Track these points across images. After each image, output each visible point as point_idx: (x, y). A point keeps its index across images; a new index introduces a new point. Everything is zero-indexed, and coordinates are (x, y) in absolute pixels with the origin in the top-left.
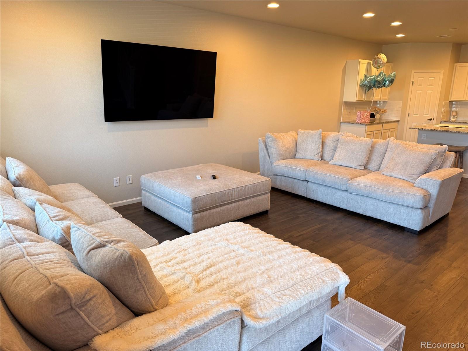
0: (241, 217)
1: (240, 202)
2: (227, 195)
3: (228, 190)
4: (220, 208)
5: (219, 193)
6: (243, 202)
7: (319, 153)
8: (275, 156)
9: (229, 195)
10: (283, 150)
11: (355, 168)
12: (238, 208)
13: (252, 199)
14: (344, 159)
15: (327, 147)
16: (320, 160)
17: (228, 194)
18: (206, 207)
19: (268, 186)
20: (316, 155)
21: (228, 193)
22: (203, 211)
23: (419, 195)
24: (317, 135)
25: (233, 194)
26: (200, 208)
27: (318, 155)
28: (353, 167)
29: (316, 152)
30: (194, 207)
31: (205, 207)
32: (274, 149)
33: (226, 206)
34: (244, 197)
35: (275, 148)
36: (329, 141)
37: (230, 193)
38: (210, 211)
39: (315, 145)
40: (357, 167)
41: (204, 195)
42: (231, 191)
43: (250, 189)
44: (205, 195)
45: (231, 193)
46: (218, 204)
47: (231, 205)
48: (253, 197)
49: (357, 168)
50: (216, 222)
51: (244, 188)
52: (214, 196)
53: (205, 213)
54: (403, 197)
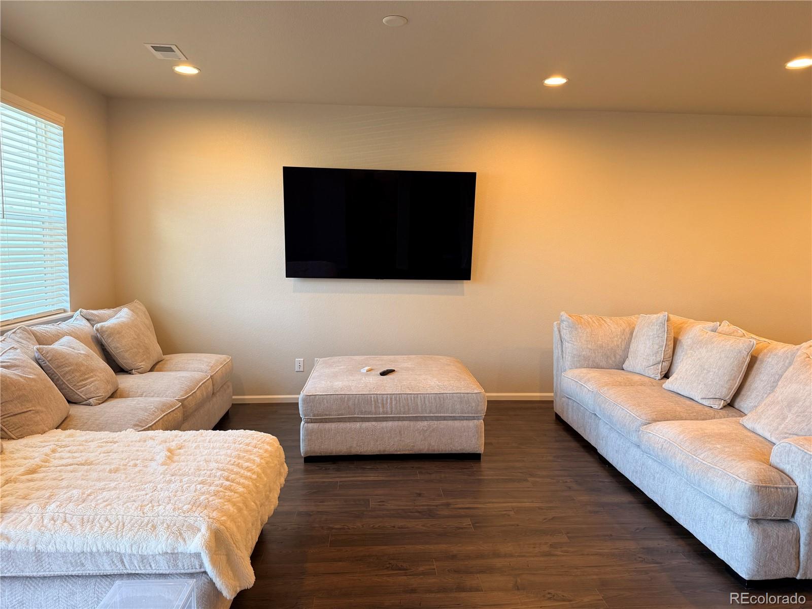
0: (409, 450)
1: (406, 423)
2: (373, 403)
3: (376, 394)
4: (361, 423)
5: (357, 396)
6: (412, 423)
7: (659, 363)
8: (570, 358)
9: (378, 403)
10: (587, 348)
11: (700, 401)
12: (400, 432)
13: (436, 423)
14: (683, 380)
15: (682, 351)
16: (657, 378)
17: (376, 401)
18: (330, 415)
19: (474, 404)
20: (652, 367)
21: (378, 399)
22: (326, 422)
23: (742, 482)
24: (657, 324)
25: (387, 403)
26: (317, 414)
27: (656, 366)
28: (696, 399)
29: (652, 360)
30: (305, 410)
31: (327, 415)
32: (570, 345)
33: (374, 423)
34: (414, 414)
35: (571, 343)
36: (688, 338)
37: (379, 401)
38: (339, 423)
39: (652, 344)
40: (704, 400)
41: (327, 395)
42: (383, 398)
43: (427, 402)
44: (329, 395)
45: (383, 400)
46: (355, 416)
47: (385, 423)
48: (438, 419)
49: (704, 403)
50: (351, 447)
51: (414, 398)
52: (346, 399)
53: (328, 426)
54: (713, 479)
